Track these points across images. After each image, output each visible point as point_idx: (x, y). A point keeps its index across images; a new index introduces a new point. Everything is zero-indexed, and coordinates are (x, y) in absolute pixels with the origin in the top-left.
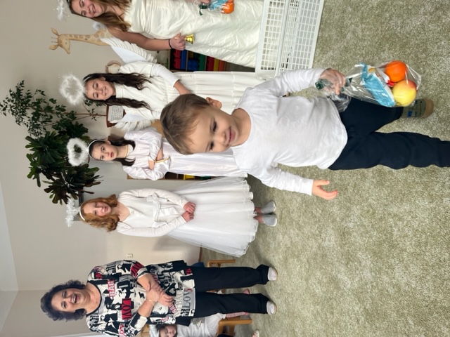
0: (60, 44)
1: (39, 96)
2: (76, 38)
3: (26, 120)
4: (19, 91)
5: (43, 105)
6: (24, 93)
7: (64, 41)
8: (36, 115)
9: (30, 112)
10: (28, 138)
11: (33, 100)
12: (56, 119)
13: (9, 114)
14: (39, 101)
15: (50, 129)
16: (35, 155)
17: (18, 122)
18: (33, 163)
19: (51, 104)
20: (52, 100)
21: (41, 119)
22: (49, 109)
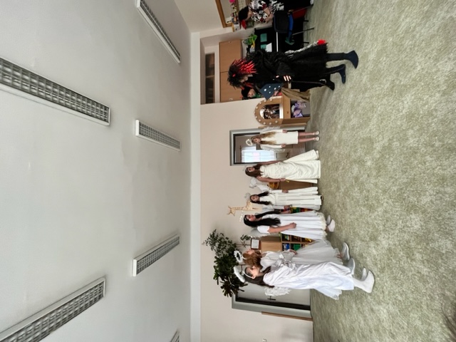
0: (231, 212)
1: (221, 236)
2: (238, 209)
3: (215, 248)
4: (214, 234)
5: (222, 240)
6: (215, 235)
7: (233, 211)
8: (220, 245)
9: (217, 244)
10: (216, 257)
11: (219, 238)
12: (228, 247)
13: (209, 245)
14: (221, 238)
15: (225, 253)
16: (218, 267)
17: (212, 249)
18: (216, 271)
19: (226, 240)
20: (227, 238)
21: (221, 247)
22: (225, 242)
